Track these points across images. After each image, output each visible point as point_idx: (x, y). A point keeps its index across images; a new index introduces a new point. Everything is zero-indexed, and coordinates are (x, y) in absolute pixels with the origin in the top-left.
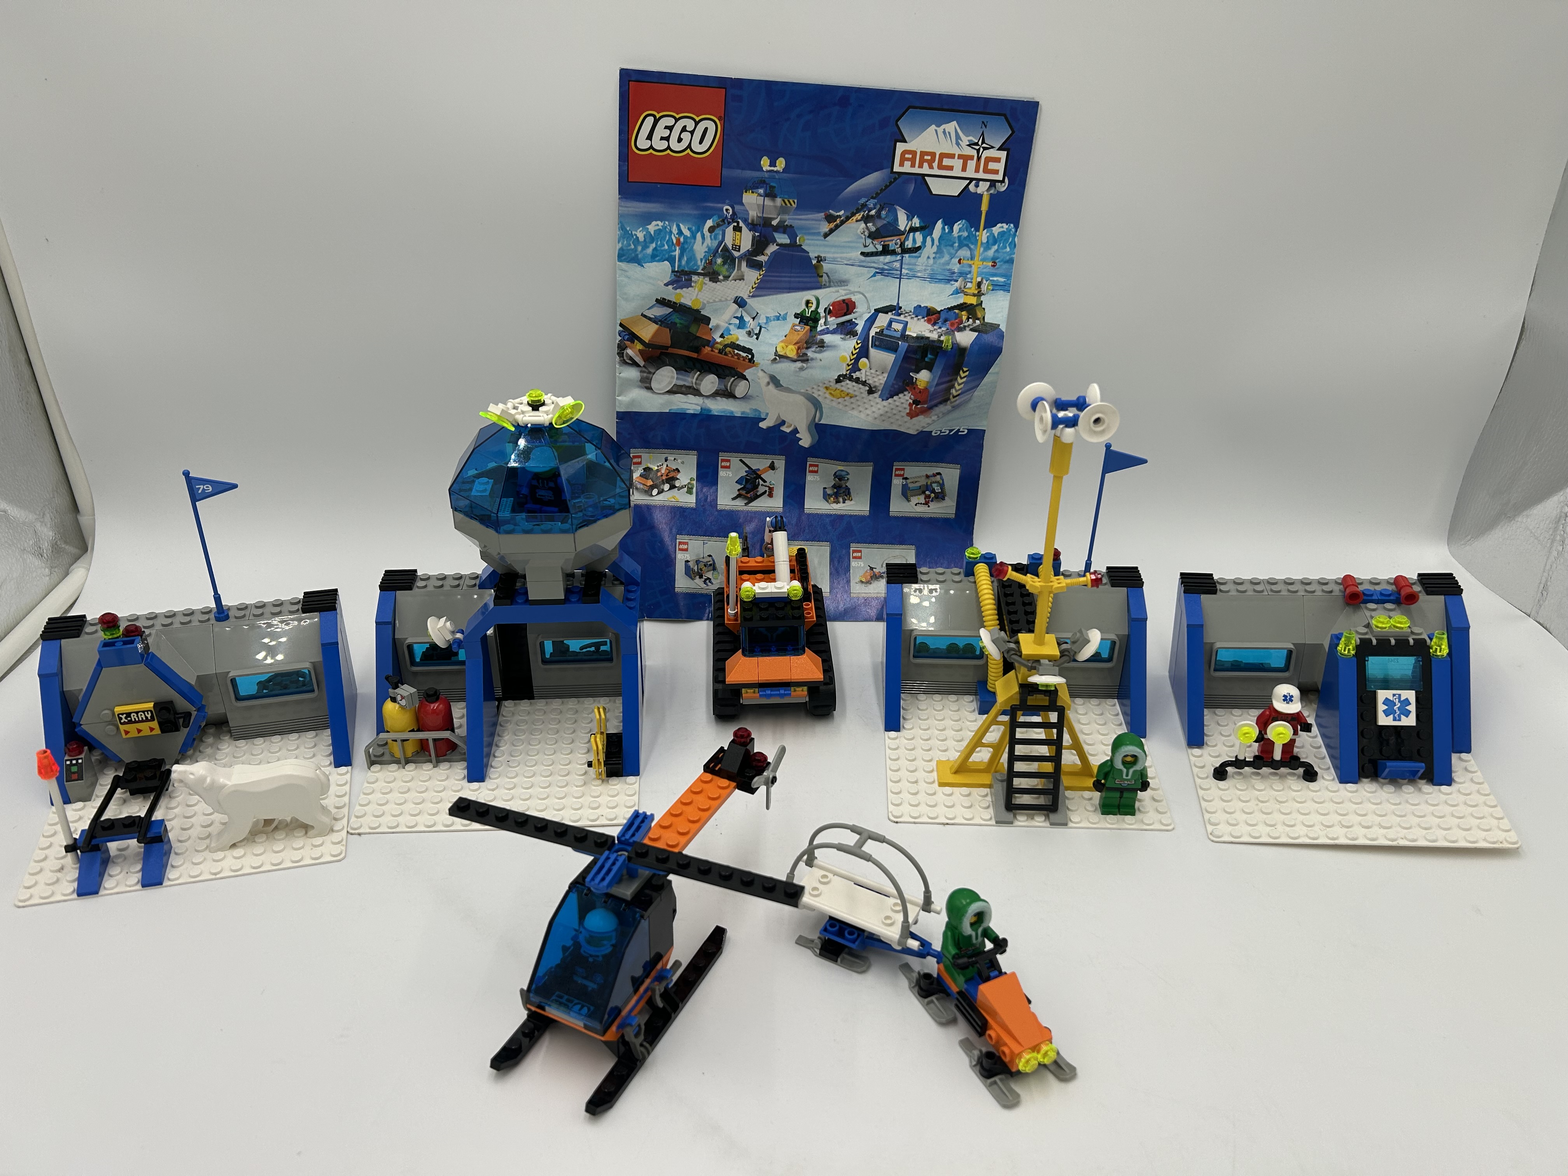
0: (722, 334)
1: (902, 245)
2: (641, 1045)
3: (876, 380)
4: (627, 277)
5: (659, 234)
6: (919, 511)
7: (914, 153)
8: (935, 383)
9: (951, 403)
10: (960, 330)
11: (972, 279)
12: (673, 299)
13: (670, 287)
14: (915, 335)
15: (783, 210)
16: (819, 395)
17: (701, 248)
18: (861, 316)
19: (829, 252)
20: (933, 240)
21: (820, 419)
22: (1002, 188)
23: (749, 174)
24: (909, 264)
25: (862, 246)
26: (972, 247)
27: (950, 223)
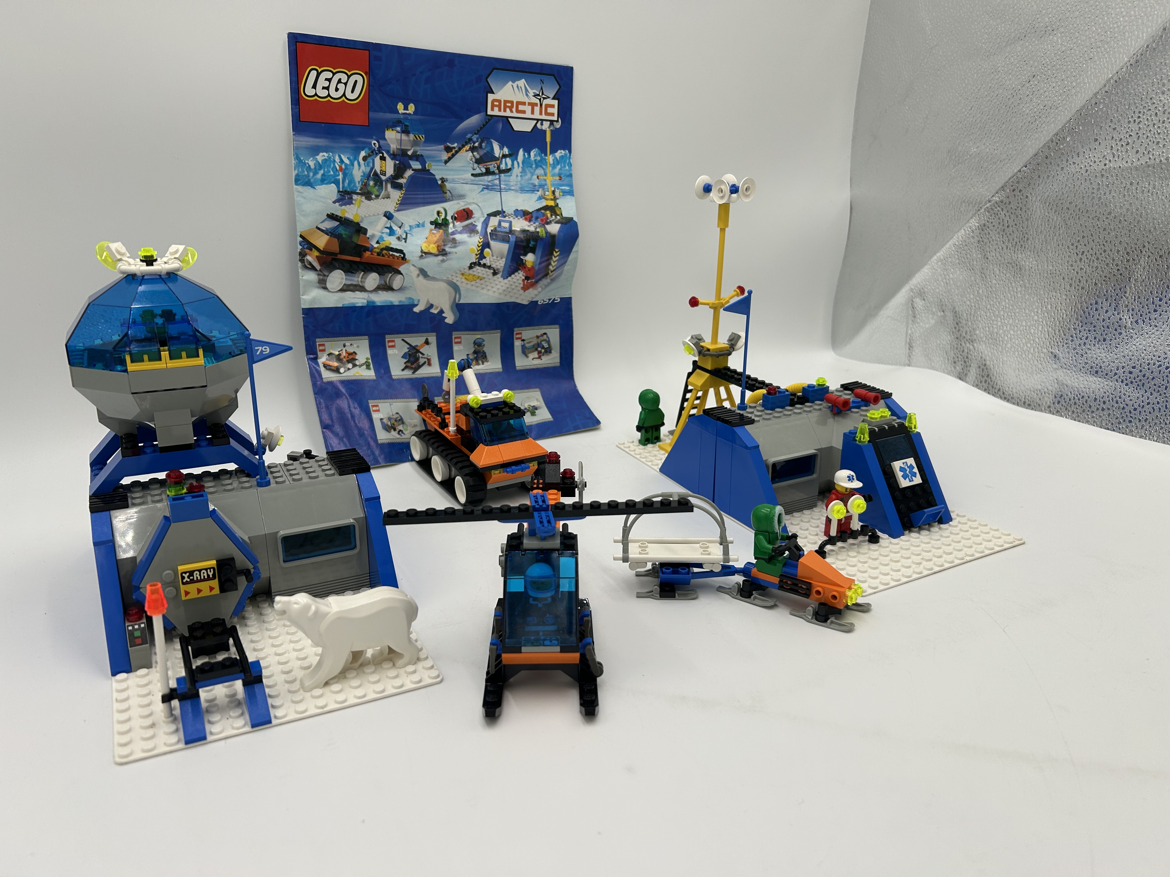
0: (378, 241)
1: (498, 168)
3: (497, 264)
4: (304, 197)
5: (325, 163)
6: (535, 363)
7: (500, 101)
8: (538, 262)
9: (550, 276)
10: (548, 223)
11: (548, 189)
12: (340, 214)
13: (337, 204)
14: (518, 230)
15: (415, 143)
16: (457, 281)
17: (358, 172)
18: (478, 219)
19: (449, 175)
20: (518, 163)
21: (459, 300)
22: (558, 125)
23: (389, 116)
24: (505, 181)
25: (472, 169)
26: (544, 167)
27: (528, 151)
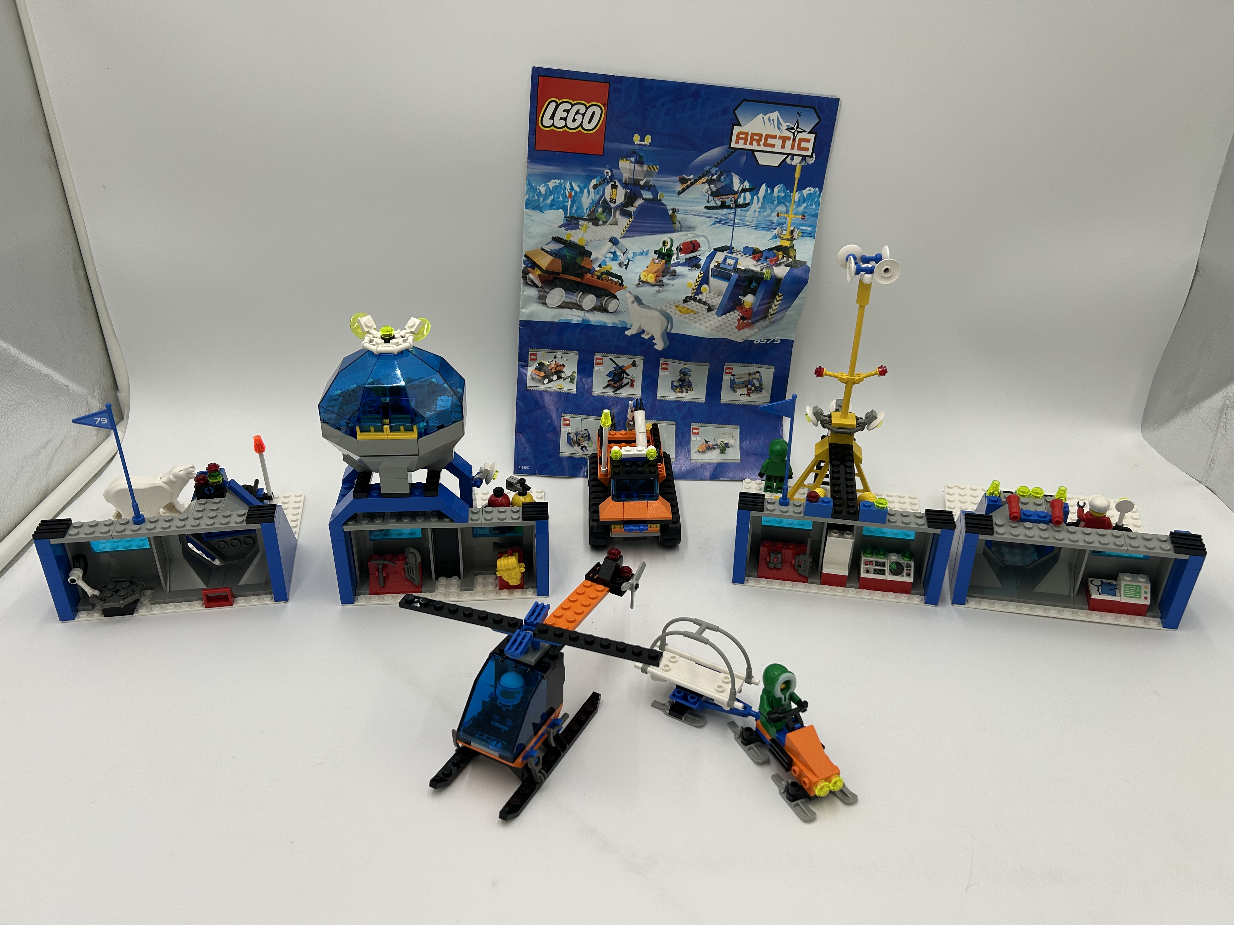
0: (600, 265)
1: (736, 201)
2: (540, 772)
3: (713, 301)
4: (532, 221)
5: (556, 189)
6: (742, 400)
7: (746, 134)
8: (758, 304)
9: (769, 319)
10: (777, 265)
11: (787, 228)
12: (565, 238)
13: (563, 229)
14: (743, 268)
15: (648, 174)
16: (671, 312)
17: (586, 200)
18: (703, 253)
19: (681, 206)
20: (758, 199)
21: (671, 330)
22: (811, 161)
23: (624, 146)
24: (740, 216)
25: (706, 202)
26: (787, 204)
27: (771, 186)
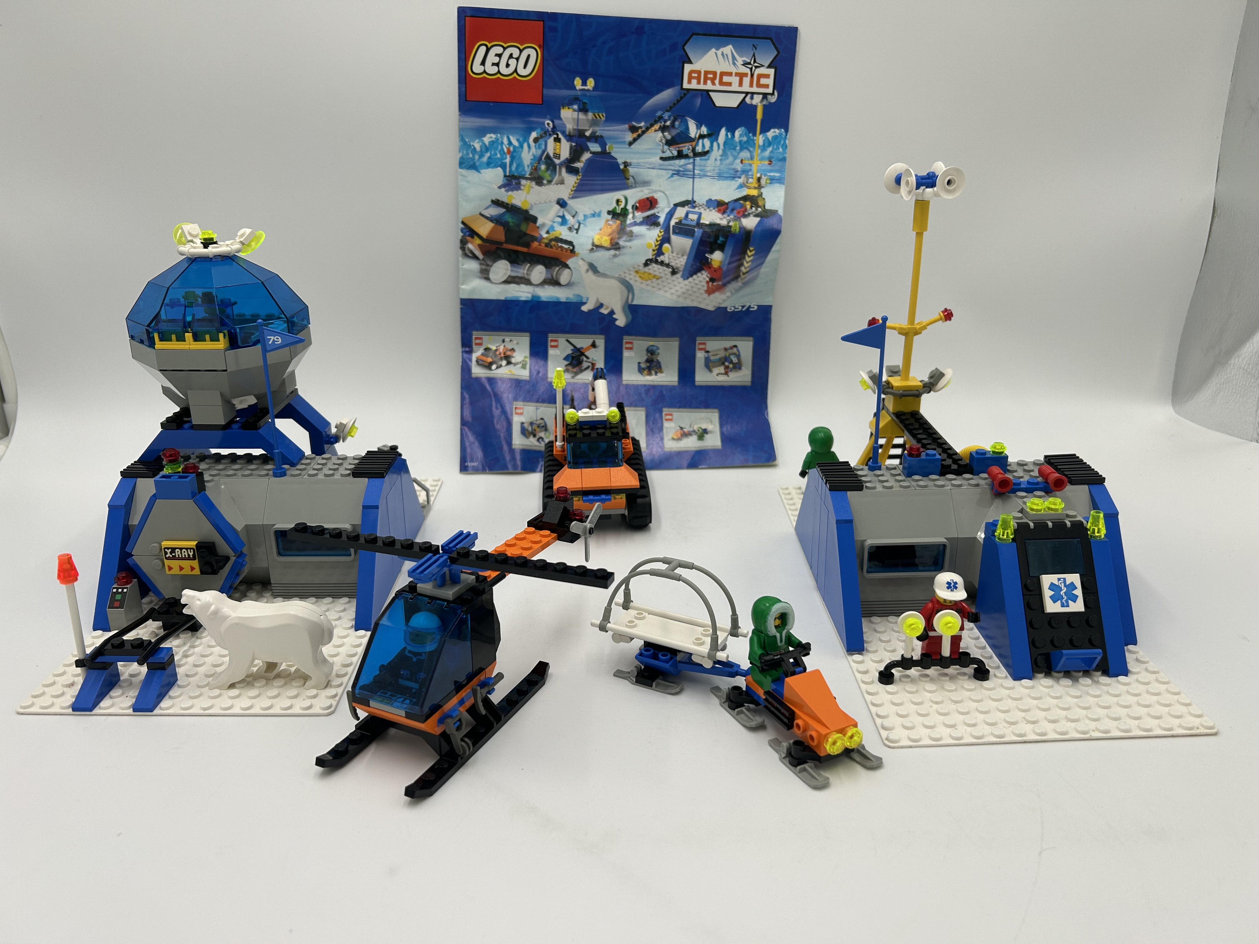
0: (548, 231)
1: (694, 150)
3: (677, 262)
4: (468, 182)
5: (492, 145)
6: (720, 380)
7: (699, 72)
8: (727, 262)
9: (742, 279)
10: (745, 216)
11: (752, 175)
12: (506, 201)
13: (503, 190)
14: (708, 223)
15: (594, 123)
16: (631, 279)
17: (527, 156)
18: (662, 210)
20: (718, 145)
21: (633, 300)
22: (773, 99)
23: (565, 93)
24: (700, 166)
25: (661, 152)
26: (751, 149)
27: (732, 130)
